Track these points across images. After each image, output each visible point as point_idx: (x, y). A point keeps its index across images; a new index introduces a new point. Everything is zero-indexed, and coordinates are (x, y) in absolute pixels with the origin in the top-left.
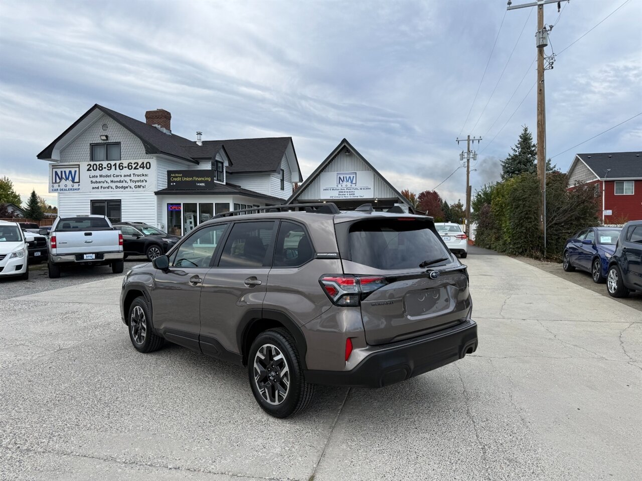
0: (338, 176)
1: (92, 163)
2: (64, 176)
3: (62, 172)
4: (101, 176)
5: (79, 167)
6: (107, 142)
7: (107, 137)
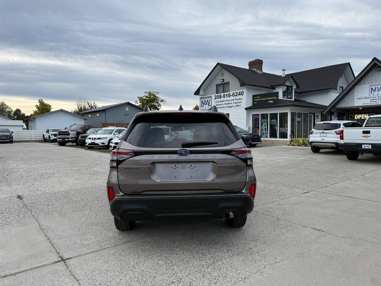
0: (371, 87)
1: (217, 95)
2: (205, 103)
3: (204, 101)
4: (220, 101)
5: (211, 98)
6: (223, 82)
7: (223, 80)
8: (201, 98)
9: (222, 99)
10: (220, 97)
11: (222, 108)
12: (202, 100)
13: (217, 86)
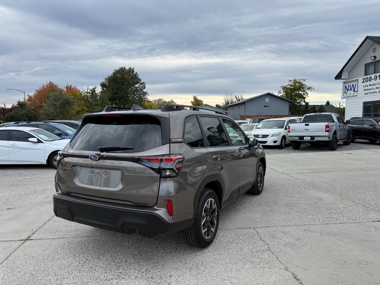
1: (365, 77)
2: (349, 88)
3: (348, 85)
4: (370, 85)
5: (358, 81)
6: (375, 60)
7: (375, 57)
8: (345, 83)
9: (373, 82)
10: (370, 79)
11: (372, 93)
12: (345, 85)
13: (367, 66)
